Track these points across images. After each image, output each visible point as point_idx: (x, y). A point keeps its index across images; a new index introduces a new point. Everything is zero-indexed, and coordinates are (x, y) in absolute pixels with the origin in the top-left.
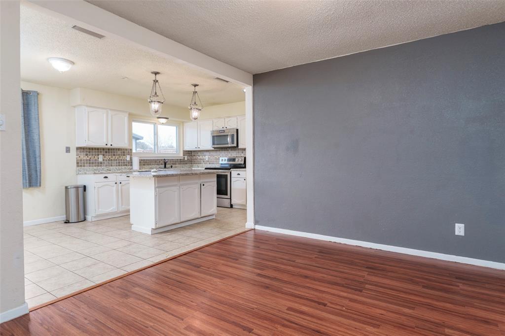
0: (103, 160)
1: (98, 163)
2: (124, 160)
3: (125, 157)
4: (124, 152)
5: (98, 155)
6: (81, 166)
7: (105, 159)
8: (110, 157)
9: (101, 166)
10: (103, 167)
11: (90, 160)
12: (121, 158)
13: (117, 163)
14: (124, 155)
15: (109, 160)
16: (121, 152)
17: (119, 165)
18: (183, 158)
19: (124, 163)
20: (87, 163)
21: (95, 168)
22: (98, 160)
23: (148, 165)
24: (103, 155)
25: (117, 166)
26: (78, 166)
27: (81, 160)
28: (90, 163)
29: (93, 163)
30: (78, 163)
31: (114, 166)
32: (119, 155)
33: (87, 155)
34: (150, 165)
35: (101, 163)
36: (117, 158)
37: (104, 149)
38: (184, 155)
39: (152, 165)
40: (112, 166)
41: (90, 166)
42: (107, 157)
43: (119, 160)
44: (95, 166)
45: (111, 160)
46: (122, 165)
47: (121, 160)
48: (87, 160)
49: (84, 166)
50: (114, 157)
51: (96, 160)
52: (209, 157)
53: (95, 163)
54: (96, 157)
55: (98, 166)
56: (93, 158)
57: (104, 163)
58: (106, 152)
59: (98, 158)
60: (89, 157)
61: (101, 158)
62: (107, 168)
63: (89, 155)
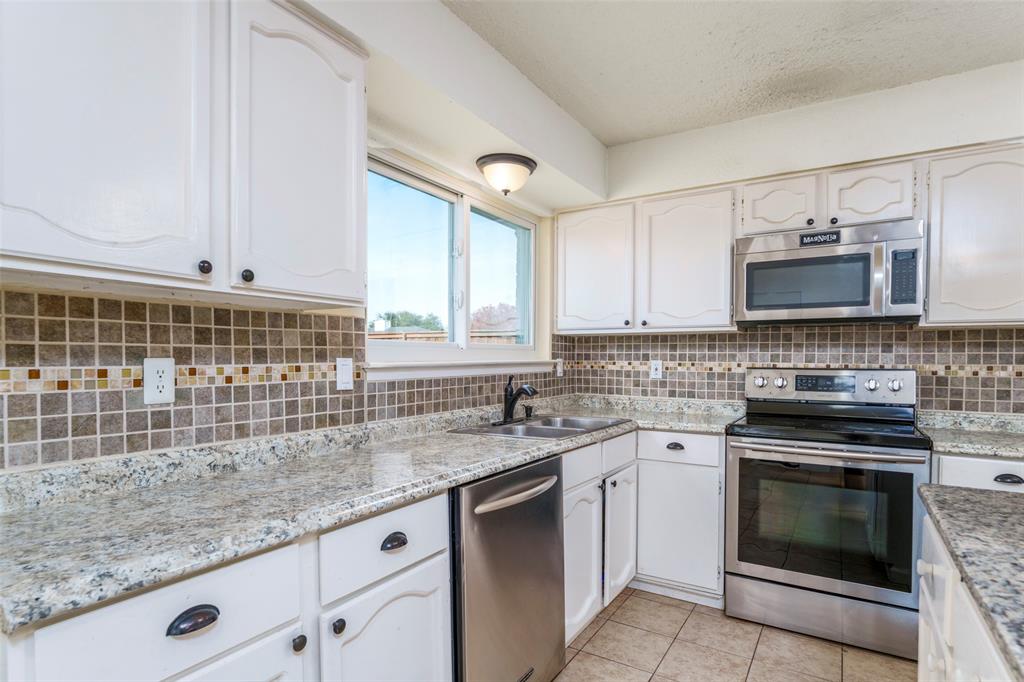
0: (181, 395)
1: (137, 422)
2: (320, 390)
3: (324, 366)
4: (321, 339)
5: (137, 356)
7: (197, 384)
8: (229, 369)
9: (158, 442)
10: (173, 453)
11: (51, 403)
12: (304, 377)
13: (276, 411)
14: (321, 356)
15: (224, 394)
16: (305, 339)
17: (292, 426)
19: (321, 405)
20: (20, 431)
21: (107, 464)
22: (136, 399)
23: (436, 409)
24: (181, 356)
25: (276, 429)
28: (52, 430)
29: (84, 426)
31: (259, 430)
32: (292, 355)
33: (21, 355)
34: (445, 409)
35: (162, 419)
36: (276, 379)
37: (182, 313)
38: (554, 356)
39: (454, 406)
40: (242, 432)
41: (53, 454)
42: (211, 370)
43: (291, 389)
44: (110, 448)
45: (242, 393)
46: (307, 424)
47: (306, 388)
48: (21, 403)
50: (258, 369)
51: (113, 398)
52: (671, 364)
53: (110, 422)
54: (115, 371)
55: (134, 445)
56: (89, 384)
57: (185, 418)
58: (203, 336)
59: (138, 383)
60: (51, 373)
61: (160, 379)
62: (210, 459)
63: (44, 360)
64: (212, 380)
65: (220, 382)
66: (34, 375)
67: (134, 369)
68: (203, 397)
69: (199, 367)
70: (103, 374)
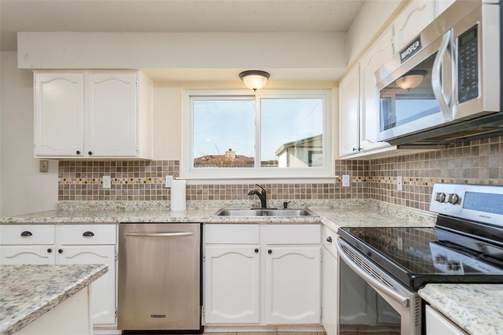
0: (113, 186)
1: (102, 192)
2: (159, 187)
3: (161, 179)
4: (160, 169)
5: (101, 176)
6: (67, 198)
7: (117, 183)
8: (126, 179)
9: (106, 199)
10: (109, 202)
11: (84, 187)
12: (152, 182)
13: (142, 193)
14: (160, 175)
15: (125, 187)
16: (153, 169)
17: (147, 199)
18: (333, 182)
19: (159, 192)
20: (78, 193)
21: (93, 202)
22: (101, 186)
23: (222, 198)
24: (113, 176)
25: (142, 199)
26: (60, 198)
27: (67, 187)
28: (84, 193)
29: (90, 193)
30: (60, 192)
31: (136, 199)
32: (148, 175)
33: (78, 175)
34: (228, 198)
35: (108, 193)
36: (142, 183)
37: (114, 164)
38: (337, 173)
39: (235, 198)
40: (130, 198)
41: (84, 199)
42: (121, 179)
43: (147, 186)
44: (95, 199)
45: (130, 186)
46: (153, 198)
47: (153, 186)
48: (78, 186)
49: (73, 198)
50: (136, 179)
51: (96, 186)
52: (407, 179)
53: (96, 192)
54: (97, 179)
55: (101, 198)
56: (91, 183)
57: (114, 193)
58: (119, 170)
59: (102, 183)
60: (84, 180)
61: (107, 181)
62: (117, 205)
63: (83, 177)
64: (121, 182)
65: (124, 183)
66: (81, 180)
67: (101, 179)
68: (119, 187)
69: (118, 179)
70: (94, 180)
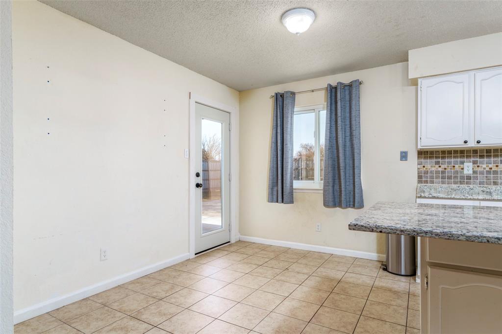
0: (474, 172)
1: (462, 177)
5: (462, 163)
6: (426, 182)
7: (479, 169)
8: (490, 166)
9: (467, 183)
10: (471, 186)
11: (443, 172)
15: (488, 172)
20: (437, 177)
21: (454, 186)
22: (462, 172)
24: (475, 162)
26: (420, 182)
27: (426, 172)
28: (443, 178)
29: (450, 178)
30: (420, 177)
33: (437, 163)
35: (469, 178)
37: (475, 151)
40: (495, 183)
41: (443, 183)
42: (484, 166)
44: (455, 183)
45: (496, 172)
48: (437, 172)
49: (432, 182)
51: (457, 172)
53: (456, 177)
54: (457, 166)
55: (461, 183)
56: (451, 169)
57: (476, 178)
58: (482, 157)
59: (462, 169)
60: (443, 166)
61: (468, 168)
62: (482, 189)
63: (442, 164)
64: (485, 169)
65: (488, 169)
66: (440, 167)
67: (461, 165)
68: (482, 173)
69: (480, 165)
70: (454, 167)
